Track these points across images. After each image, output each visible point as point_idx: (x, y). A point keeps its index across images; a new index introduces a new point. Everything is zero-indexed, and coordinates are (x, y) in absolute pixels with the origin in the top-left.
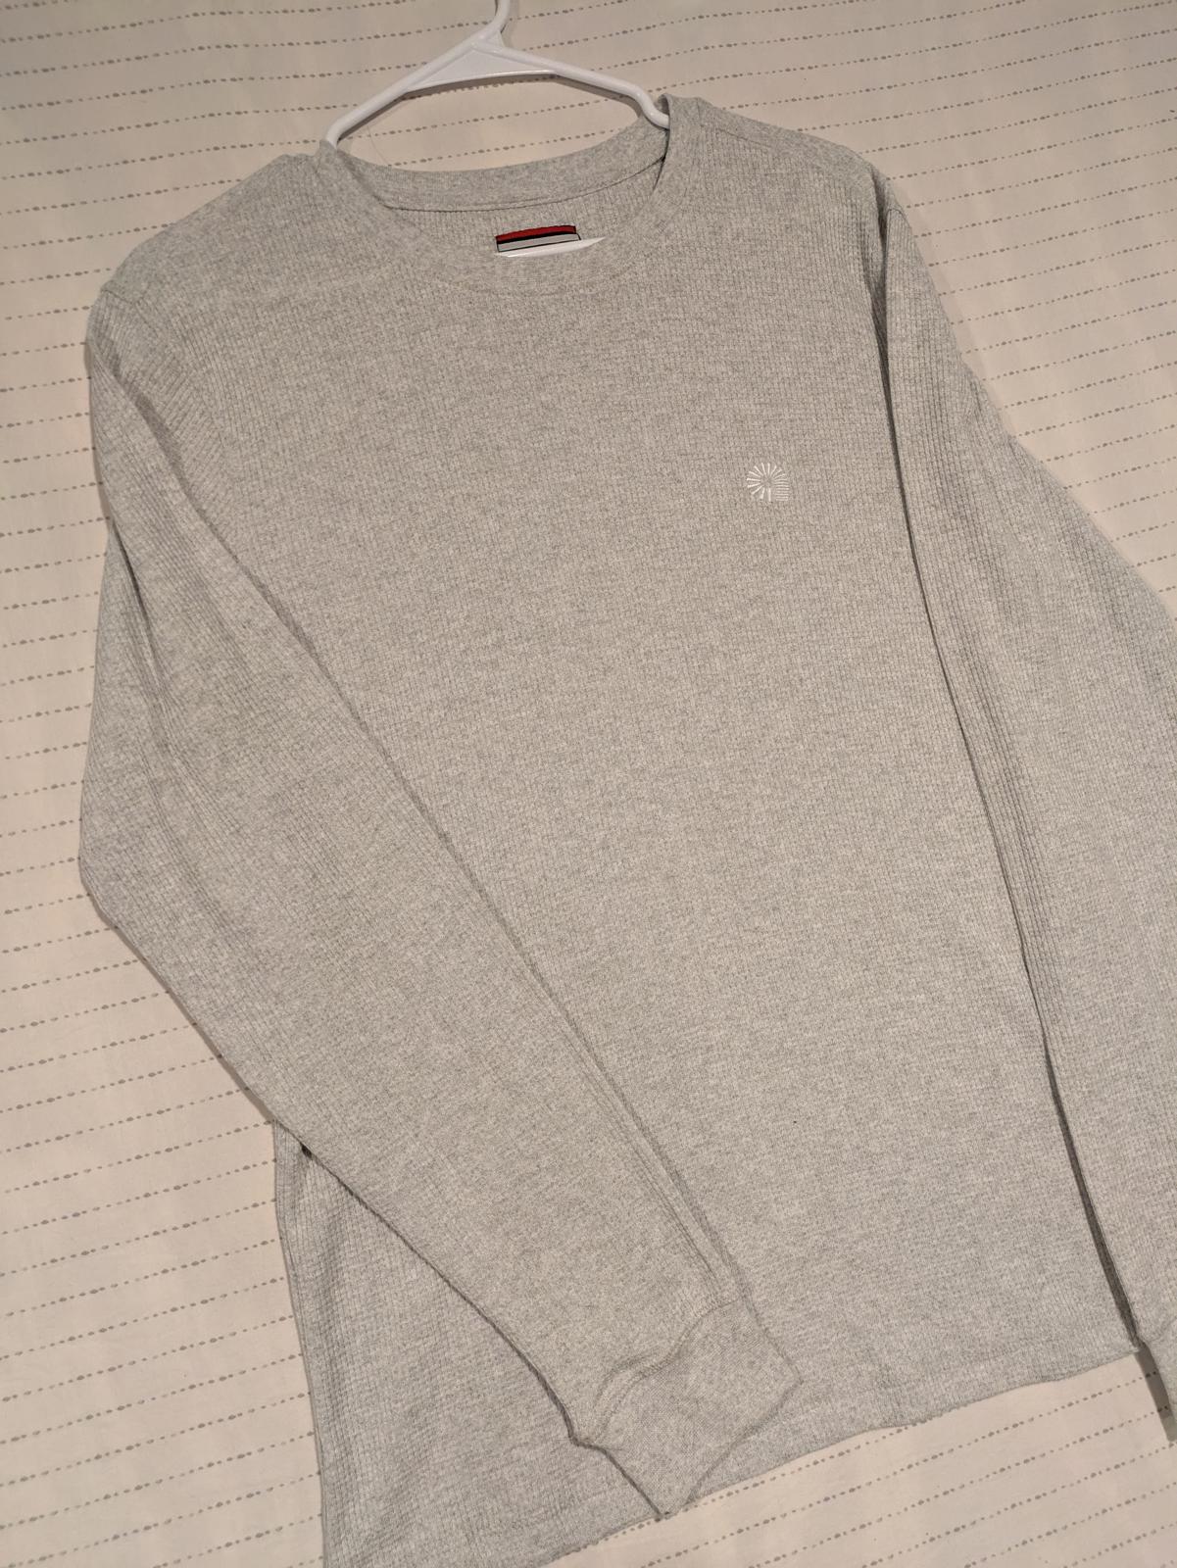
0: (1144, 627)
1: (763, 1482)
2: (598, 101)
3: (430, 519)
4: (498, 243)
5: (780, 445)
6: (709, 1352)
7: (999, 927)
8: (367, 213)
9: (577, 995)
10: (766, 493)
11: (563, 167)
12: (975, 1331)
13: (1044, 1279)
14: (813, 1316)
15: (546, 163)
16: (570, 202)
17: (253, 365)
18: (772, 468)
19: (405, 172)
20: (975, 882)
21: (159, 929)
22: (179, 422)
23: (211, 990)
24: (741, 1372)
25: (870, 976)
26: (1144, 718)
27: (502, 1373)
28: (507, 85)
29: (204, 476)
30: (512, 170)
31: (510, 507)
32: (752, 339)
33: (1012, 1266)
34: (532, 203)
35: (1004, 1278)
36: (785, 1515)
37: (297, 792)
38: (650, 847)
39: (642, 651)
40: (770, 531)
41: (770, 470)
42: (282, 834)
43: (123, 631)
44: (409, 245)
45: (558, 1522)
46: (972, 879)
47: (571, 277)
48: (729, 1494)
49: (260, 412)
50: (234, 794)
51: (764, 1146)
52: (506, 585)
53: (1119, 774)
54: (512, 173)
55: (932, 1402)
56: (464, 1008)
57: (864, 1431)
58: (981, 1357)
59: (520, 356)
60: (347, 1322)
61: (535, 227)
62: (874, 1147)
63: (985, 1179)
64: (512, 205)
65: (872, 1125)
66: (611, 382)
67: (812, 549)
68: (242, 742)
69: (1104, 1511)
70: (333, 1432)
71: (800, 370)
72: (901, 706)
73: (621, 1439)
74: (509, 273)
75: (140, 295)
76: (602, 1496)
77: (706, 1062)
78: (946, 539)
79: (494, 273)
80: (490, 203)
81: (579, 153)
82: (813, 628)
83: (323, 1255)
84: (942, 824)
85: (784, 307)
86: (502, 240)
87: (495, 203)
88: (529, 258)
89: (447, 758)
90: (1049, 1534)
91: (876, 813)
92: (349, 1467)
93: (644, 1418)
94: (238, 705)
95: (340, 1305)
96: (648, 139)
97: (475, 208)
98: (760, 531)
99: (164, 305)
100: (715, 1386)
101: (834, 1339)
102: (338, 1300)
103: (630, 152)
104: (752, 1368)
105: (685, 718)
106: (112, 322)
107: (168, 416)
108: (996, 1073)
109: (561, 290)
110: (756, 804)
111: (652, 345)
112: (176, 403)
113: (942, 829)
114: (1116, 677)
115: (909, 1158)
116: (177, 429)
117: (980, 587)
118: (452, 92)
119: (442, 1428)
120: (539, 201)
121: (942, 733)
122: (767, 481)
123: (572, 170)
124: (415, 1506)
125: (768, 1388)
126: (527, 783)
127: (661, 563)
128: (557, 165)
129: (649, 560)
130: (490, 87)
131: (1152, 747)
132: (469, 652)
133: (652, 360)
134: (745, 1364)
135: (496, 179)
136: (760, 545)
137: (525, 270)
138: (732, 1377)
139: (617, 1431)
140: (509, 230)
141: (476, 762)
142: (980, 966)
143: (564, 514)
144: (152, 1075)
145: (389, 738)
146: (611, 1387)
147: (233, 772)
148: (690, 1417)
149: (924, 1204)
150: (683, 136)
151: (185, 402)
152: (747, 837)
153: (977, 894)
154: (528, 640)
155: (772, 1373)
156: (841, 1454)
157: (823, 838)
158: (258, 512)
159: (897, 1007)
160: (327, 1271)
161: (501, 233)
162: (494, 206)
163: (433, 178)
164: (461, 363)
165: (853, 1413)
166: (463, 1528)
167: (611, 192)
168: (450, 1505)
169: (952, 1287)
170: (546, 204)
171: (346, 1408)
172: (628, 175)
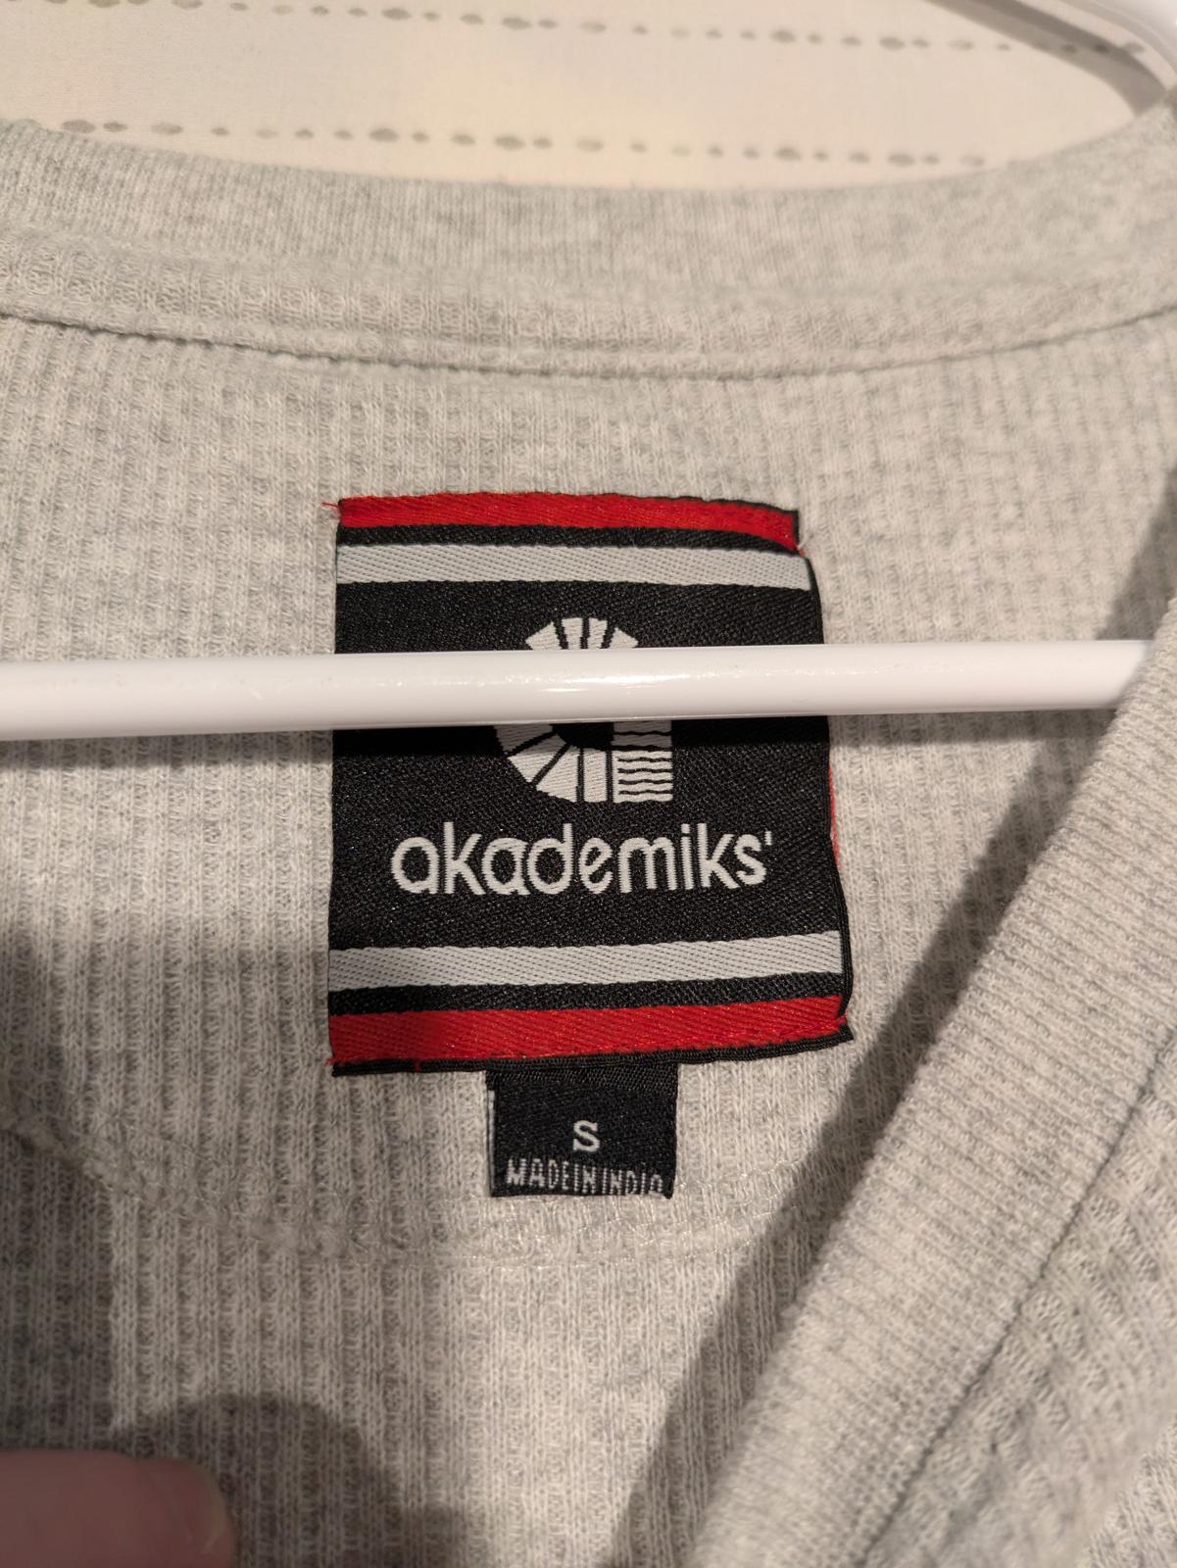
2: (967, 46)
16: (795, 387)
30: (522, 204)
34: (585, 360)
54: (517, 215)
64: (475, 354)
80: (352, 323)
87: (382, 326)
97: (264, 333)
120: (626, 359)
123: (827, 252)
128: (751, 222)
162: (373, 341)
167: (1010, 375)
170: (658, 376)
172: (1104, 317)
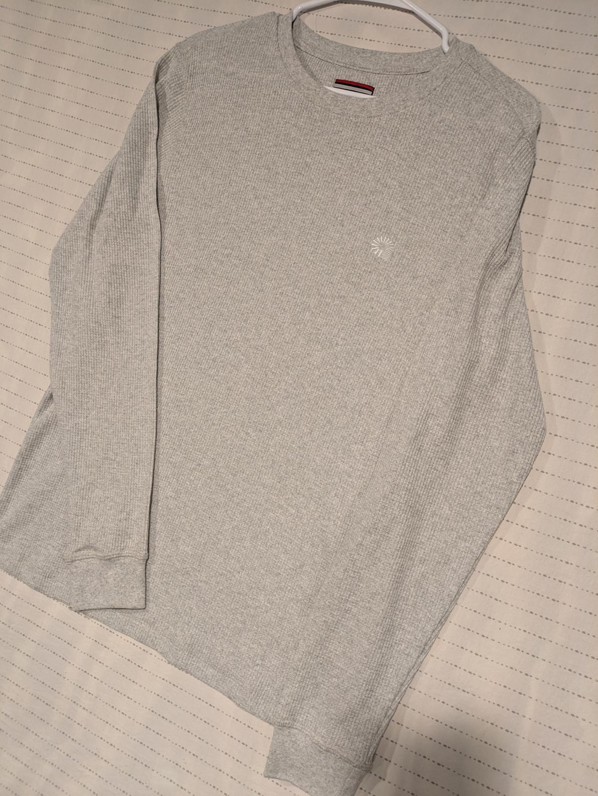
0: (522, 423)
1: (113, 633)
3: (234, 190)
4: (336, 83)
5: (400, 233)
6: (122, 570)
7: (348, 509)
8: (286, 48)
9: (168, 408)
10: (378, 252)
11: (388, 58)
12: (218, 655)
13: (260, 663)
14: (167, 592)
15: (381, 53)
17: (208, 96)
18: (388, 242)
19: (319, 36)
20: (351, 482)
21: (58, 290)
22: (173, 108)
23: (59, 320)
24: (128, 587)
25: (279, 486)
26: (492, 469)
27: (62, 518)
28: (390, 10)
29: (169, 133)
30: (364, 51)
31: (267, 201)
32: (418, 175)
33: (251, 646)
35: (245, 647)
36: (113, 651)
37: (124, 269)
38: (230, 372)
39: (280, 290)
40: (369, 270)
41: (387, 241)
42: (107, 280)
43: (106, 177)
44: (292, 68)
45: (44, 580)
46: (351, 480)
47: (350, 109)
48: (101, 626)
49: (200, 117)
50: (101, 256)
51: (194, 516)
52: (245, 233)
53: (459, 486)
55: (180, 662)
56: (128, 384)
57: (154, 649)
58: (214, 666)
59: (308, 137)
60: (34, 462)
61: (356, 81)
62: (232, 552)
63: (266, 603)
64: (352, 67)
65: (237, 543)
66: (340, 166)
67: (383, 289)
68: (115, 238)
69: (220, 770)
70: (7, 491)
71: (433, 202)
72: (373, 383)
73: (75, 570)
74: (324, 97)
75: (186, 52)
76: (62, 585)
77: (195, 469)
78: (444, 319)
79: (318, 94)
80: (343, 63)
81: (399, 54)
82: (358, 324)
83: (37, 432)
84: (355, 447)
85: (444, 166)
86: (338, 82)
87: (346, 64)
88: (337, 93)
89: (182, 289)
90: (194, 755)
91: (329, 422)
92: (5, 506)
93: (88, 571)
94: (122, 224)
95: (35, 454)
96: (437, 58)
97: (336, 63)
98: (364, 268)
99: (191, 59)
100: (115, 583)
101: (168, 608)
102: (35, 452)
103: (424, 61)
104: (132, 589)
105: (278, 329)
106: (172, 59)
107: (169, 104)
108: (301, 567)
109: (343, 114)
110: (283, 384)
111: (368, 157)
112: (175, 100)
113: (353, 449)
114: (492, 440)
115: (242, 568)
116: (170, 111)
117: (442, 350)
118: (364, 6)
119: (36, 520)
120: (365, 70)
121: (384, 408)
122: (382, 246)
123: (391, 61)
124: (15, 536)
125: (131, 601)
126: (203, 316)
127: (312, 258)
128: (386, 56)
129: (308, 254)
130: (383, 8)
131: (487, 486)
132: (216, 252)
133: (364, 164)
134: (131, 586)
135: (355, 53)
136: (360, 274)
137: (332, 98)
138: (123, 585)
139: (76, 567)
140: (344, 78)
141: (191, 297)
142: (326, 518)
143: (286, 215)
144: (35, 339)
145: (169, 269)
146: (85, 551)
147: (106, 248)
148: (102, 585)
149: (235, 590)
150: (447, 62)
151: (178, 101)
152: (269, 394)
153: (348, 488)
154: (240, 260)
155: (136, 597)
156: (144, 650)
157: (299, 417)
158: (178, 156)
159: (280, 507)
160: (35, 439)
161: (339, 79)
162: (344, 65)
163: (328, 42)
164: (283, 129)
165: (154, 639)
166: (21, 555)
167: (401, 77)
168: (22, 545)
169: (222, 631)
170: (368, 72)
171: (16, 488)
